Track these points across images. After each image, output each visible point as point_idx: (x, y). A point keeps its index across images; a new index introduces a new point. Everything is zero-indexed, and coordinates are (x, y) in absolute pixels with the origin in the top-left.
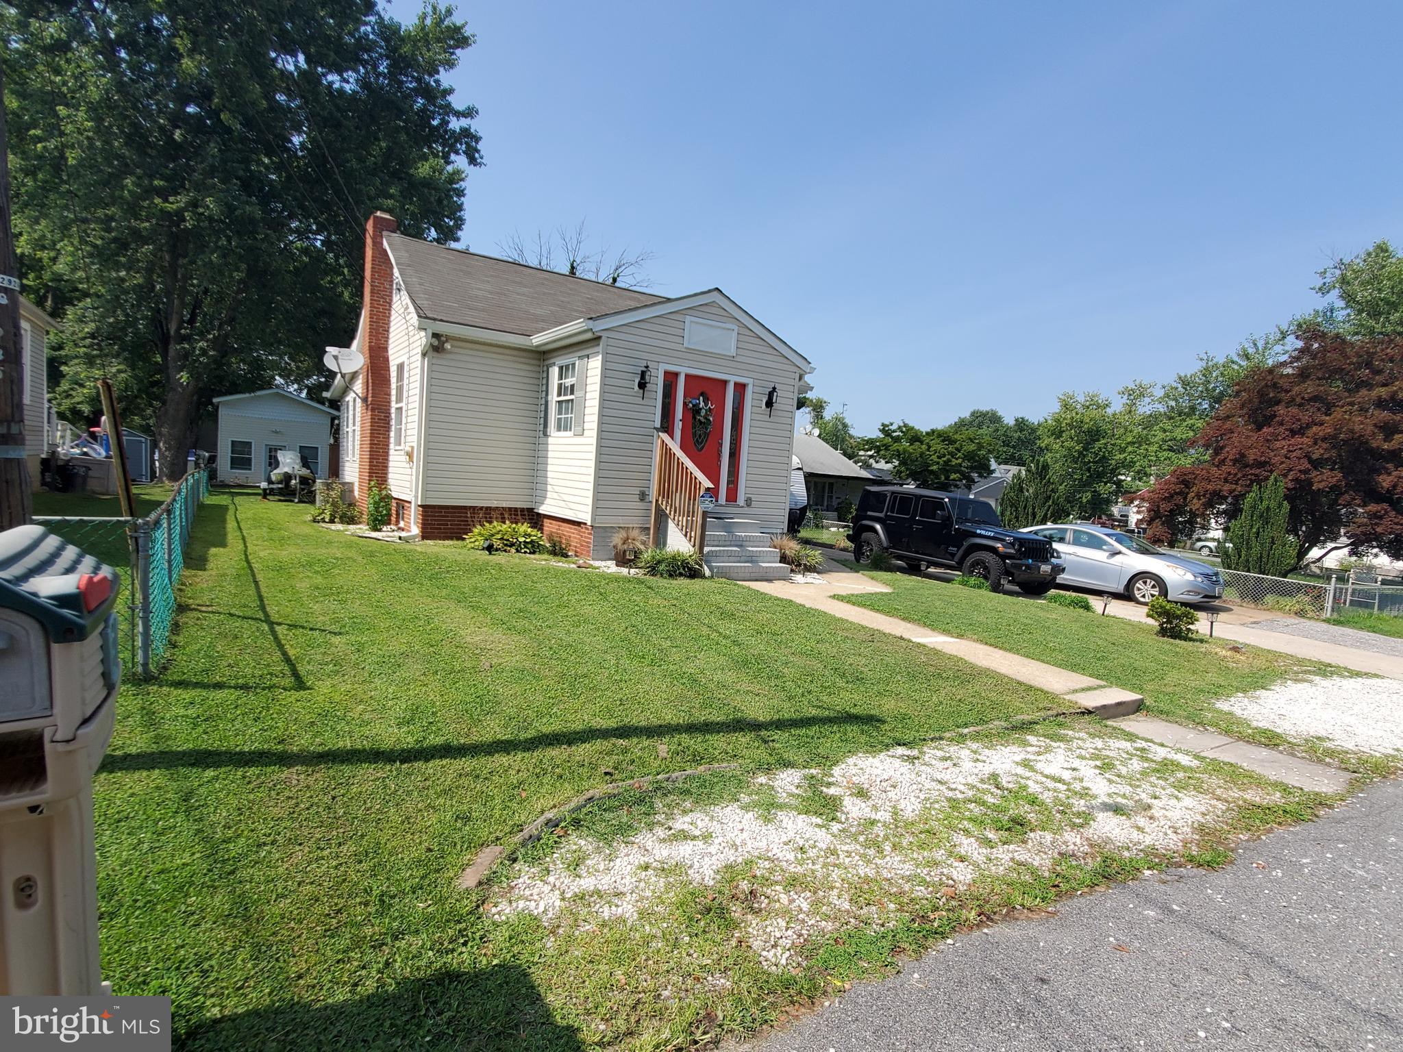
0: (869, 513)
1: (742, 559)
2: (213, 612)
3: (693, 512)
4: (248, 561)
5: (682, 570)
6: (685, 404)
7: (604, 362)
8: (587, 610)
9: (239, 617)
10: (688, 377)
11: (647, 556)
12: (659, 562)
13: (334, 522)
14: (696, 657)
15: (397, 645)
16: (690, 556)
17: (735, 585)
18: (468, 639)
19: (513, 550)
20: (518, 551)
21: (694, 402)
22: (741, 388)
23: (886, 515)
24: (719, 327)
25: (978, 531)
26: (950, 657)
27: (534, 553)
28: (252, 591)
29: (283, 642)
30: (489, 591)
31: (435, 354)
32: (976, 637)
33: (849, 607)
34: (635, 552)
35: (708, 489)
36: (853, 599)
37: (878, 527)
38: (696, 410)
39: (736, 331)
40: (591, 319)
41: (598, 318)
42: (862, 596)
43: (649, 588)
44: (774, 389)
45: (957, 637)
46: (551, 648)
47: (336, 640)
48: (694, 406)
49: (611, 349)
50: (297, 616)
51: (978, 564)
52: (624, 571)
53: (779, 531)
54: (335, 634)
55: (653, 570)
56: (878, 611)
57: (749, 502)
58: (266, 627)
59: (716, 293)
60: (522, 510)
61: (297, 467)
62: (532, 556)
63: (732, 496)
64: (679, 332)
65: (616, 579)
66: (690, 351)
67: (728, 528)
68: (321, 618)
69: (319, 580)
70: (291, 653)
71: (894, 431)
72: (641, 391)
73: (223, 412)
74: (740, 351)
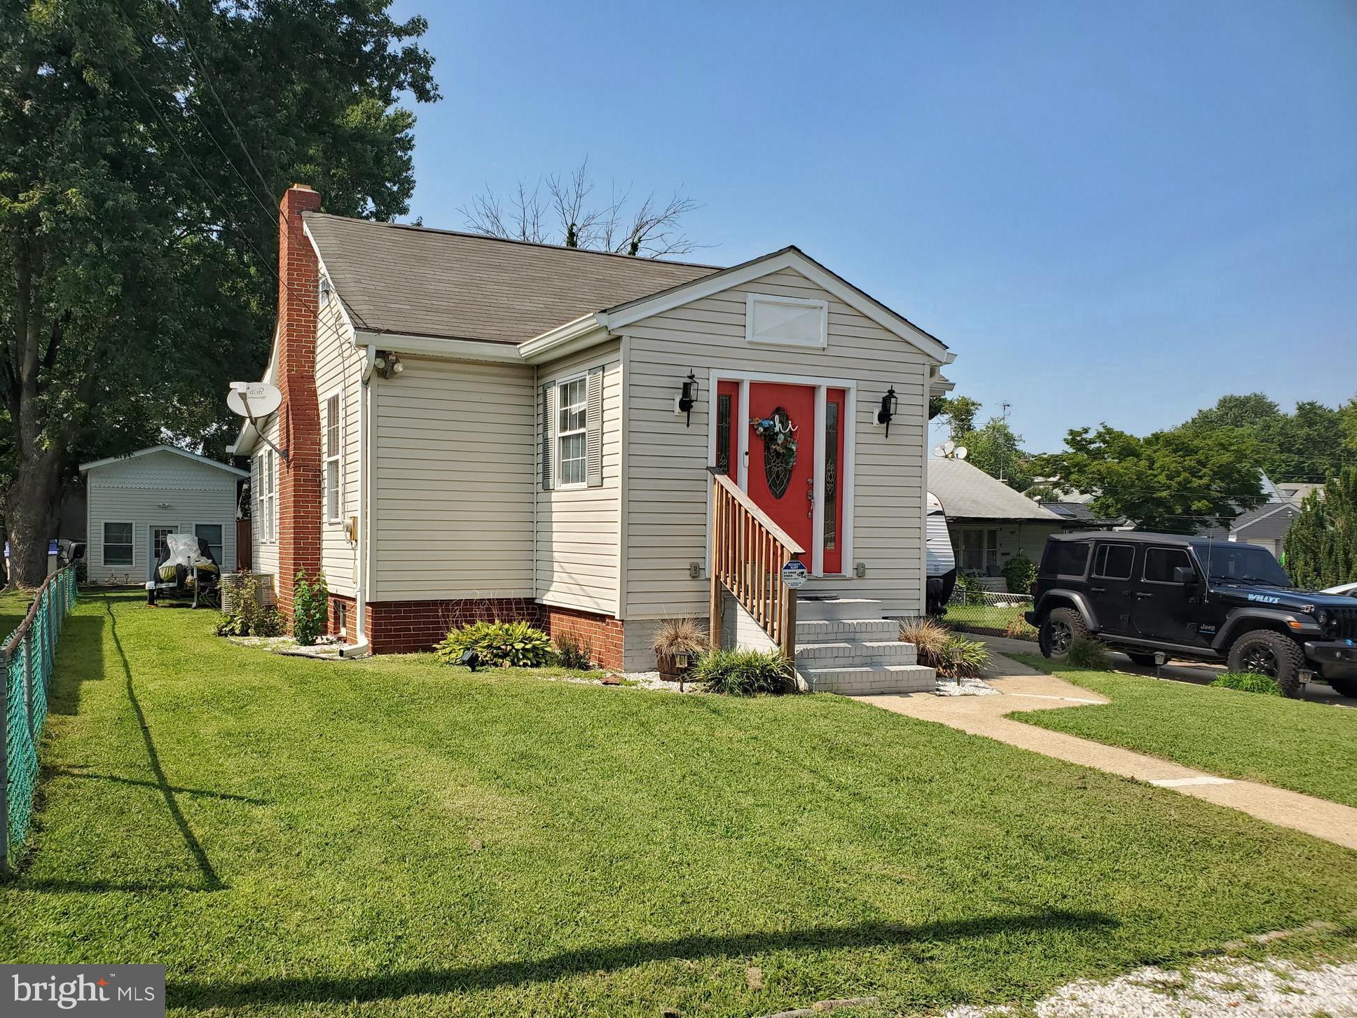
0: (1061, 577)
1: (857, 660)
2: (88, 776)
3: (775, 591)
4: (133, 698)
5: (762, 682)
6: (752, 429)
7: (628, 374)
8: (622, 751)
9: (125, 781)
10: (754, 386)
11: (707, 662)
12: (727, 671)
13: (247, 634)
14: (795, 821)
15: (346, 817)
16: (774, 660)
17: (849, 702)
18: (447, 804)
19: (507, 663)
20: (513, 664)
21: (766, 423)
22: (837, 396)
23: (1089, 578)
24: (797, 308)
25: (1251, 597)
26: (1221, 811)
27: (538, 665)
28: (140, 743)
29: (186, 817)
30: (475, 728)
31: (382, 381)
32: (1263, 775)
33: (1038, 732)
34: (689, 657)
35: (795, 556)
36: (1045, 718)
37: (1077, 598)
38: (770, 436)
39: (825, 310)
40: (604, 311)
41: (615, 309)
42: (1059, 712)
43: (714, 711)
44: (891, 392)
45: (1230, 777)
46: (571, 814)
47: (258, 812)
48: (765, 429)
49: (637, 356)
50: (201, 776)
51: (1255, 651)
52: (675, 686)
53: (913, 614)
54: (257, 802)
55: (718, 683)
56: (1088, 737)
57: (860, 571)
58: (161, 795)
59: (791, 255)
60: (518, 601)
61: (194, 556)
62: (536, 670)
63: (833, 563)
64: (737, 319)
65: (664, 700)
66: (756, 346)
67: (832, 614)
68: (236, 780)
69: (230, 722)
70: (198, 832)
71: (1092, 442)
72: (685, 414)
73: (92, 483)
74: (834, 340)
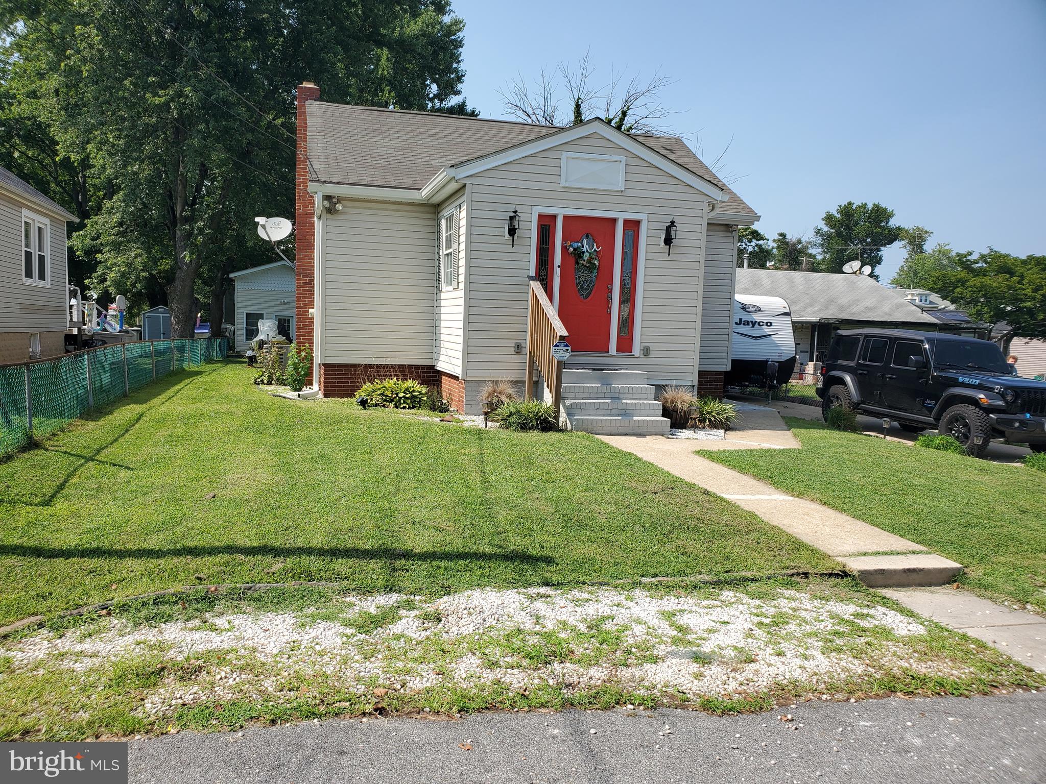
0: (840, 362)
1: (614, 412)
5: (534, 423)
6: (565, 249)
7: (470, 210)
10: (566, 218)
17: (593, 439)
19: (392, 405)
20: (397, 407)
21: (575, 245)
22: (633, 226)
23: (858, 364)
24: (602, 160)
25: (961, 379)
27: (414, 407)
31: (329, 216)
35: (562, 338)
36: (717, 455)
37: (848, 379)
38: (578, 254)
39: (624, 163)
40: (453, 166)
41: (462, 164)
44: (673, 222)
48: (575, 249)
49: (476, 197)
53: (690, 383)
57: (646, 352)
59: (597, 123)
63: (625, 345)
64: (554, 171)
66: (567, 189)
67: (606, 381)
72: (511, 238)
73: (238, 286)
74: (630, 185)
